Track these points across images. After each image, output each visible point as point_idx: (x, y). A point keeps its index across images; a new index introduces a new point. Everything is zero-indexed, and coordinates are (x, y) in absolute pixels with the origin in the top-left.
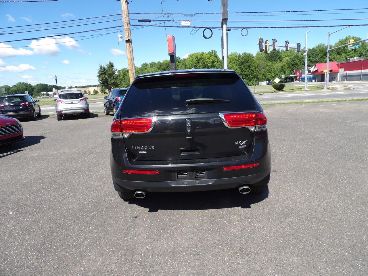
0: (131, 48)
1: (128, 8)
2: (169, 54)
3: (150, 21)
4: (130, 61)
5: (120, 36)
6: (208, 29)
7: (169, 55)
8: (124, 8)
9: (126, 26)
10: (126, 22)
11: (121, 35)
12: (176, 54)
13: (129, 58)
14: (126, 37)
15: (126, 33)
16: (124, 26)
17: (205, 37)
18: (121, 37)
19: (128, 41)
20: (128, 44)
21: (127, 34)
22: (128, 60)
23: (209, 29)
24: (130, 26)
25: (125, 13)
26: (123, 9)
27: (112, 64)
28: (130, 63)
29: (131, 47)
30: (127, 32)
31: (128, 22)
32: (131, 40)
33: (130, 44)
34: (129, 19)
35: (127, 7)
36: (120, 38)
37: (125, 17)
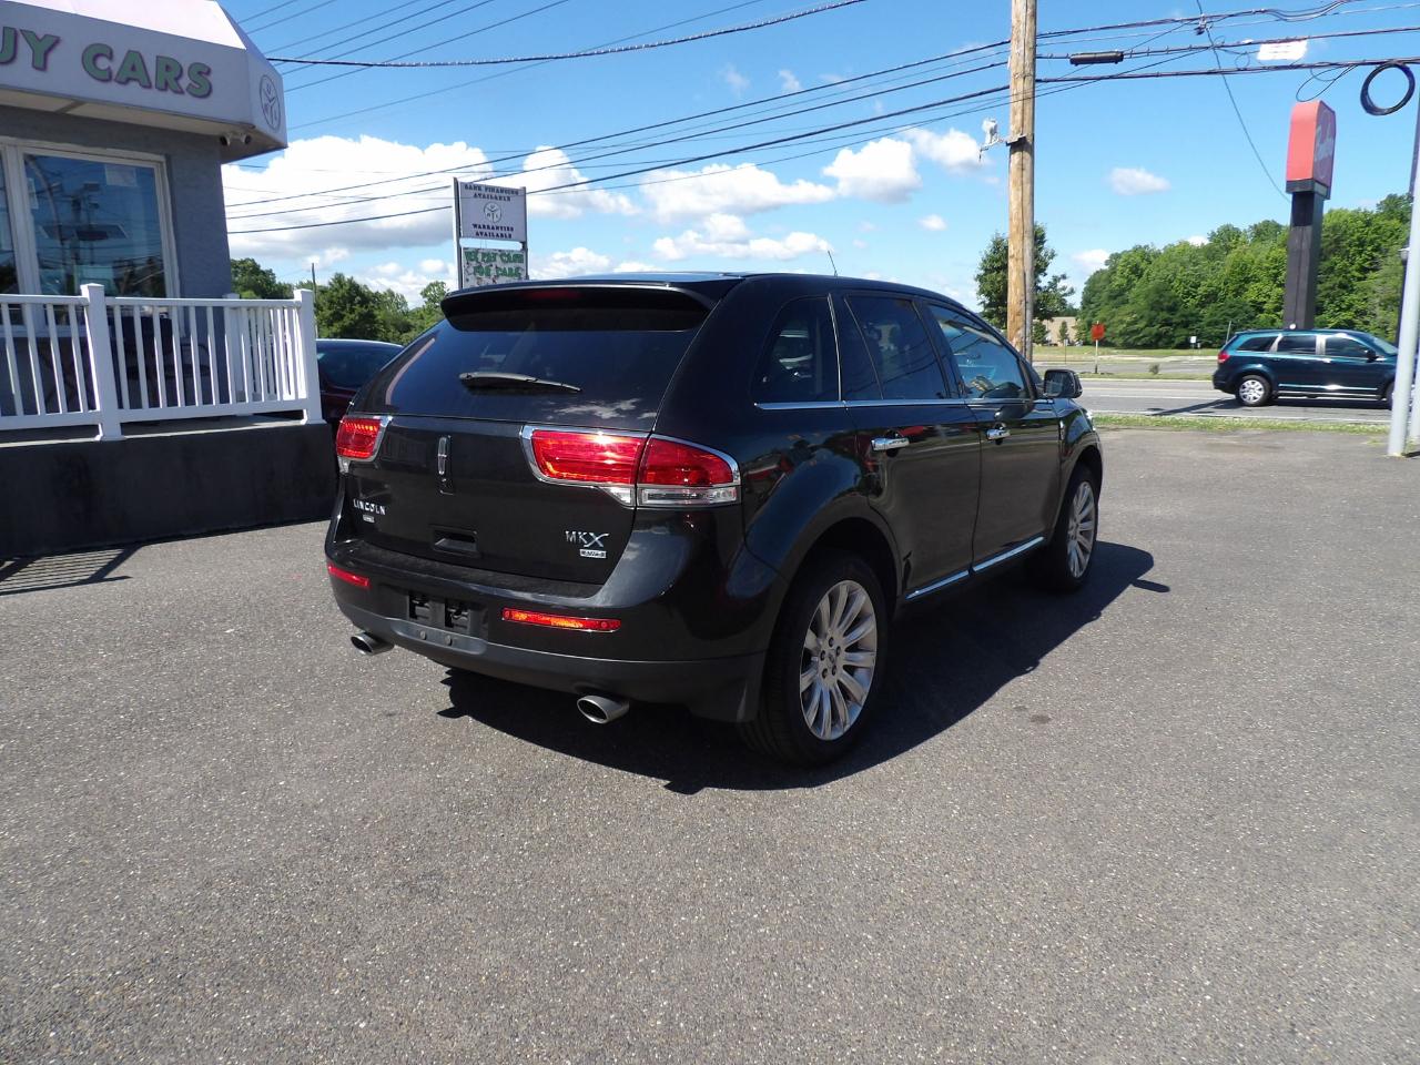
0: (1027, 174)
1: (1034, 15)
2: (1290, 186)
3: (1118, 59)
4: (1014, 222)
5: (988, 125)
6: (1391, 66)
7: (1288, 191)
8: (1017, 17)
9: (1019, 86)
10: (1020, 70)
11: (993, 125)
12: (1328, 188)
13: (1014, 212)
14: (1012, 128)
15: (1015, 113)
16: (1012, 86)
17: (1370, 108)
18: (993, 132)
19: (1020, 145)
20: (1016, 157)
21: (1019, 117)
22: (1011, 219)
23: (1396, 66)
24: (1037, 84)
25: (1021, 36)
26: (1014, 21)
27: (1041, 230)
28: (1014, 230)
29: (1028, 166)
30: (1020, 111)
31: (1028, 69)
32: (1029, 141)
33: (1027, 155)
34: (1035, 57)
35: (1030, 11)
36: (989, 136)
37: (1017, 54)
